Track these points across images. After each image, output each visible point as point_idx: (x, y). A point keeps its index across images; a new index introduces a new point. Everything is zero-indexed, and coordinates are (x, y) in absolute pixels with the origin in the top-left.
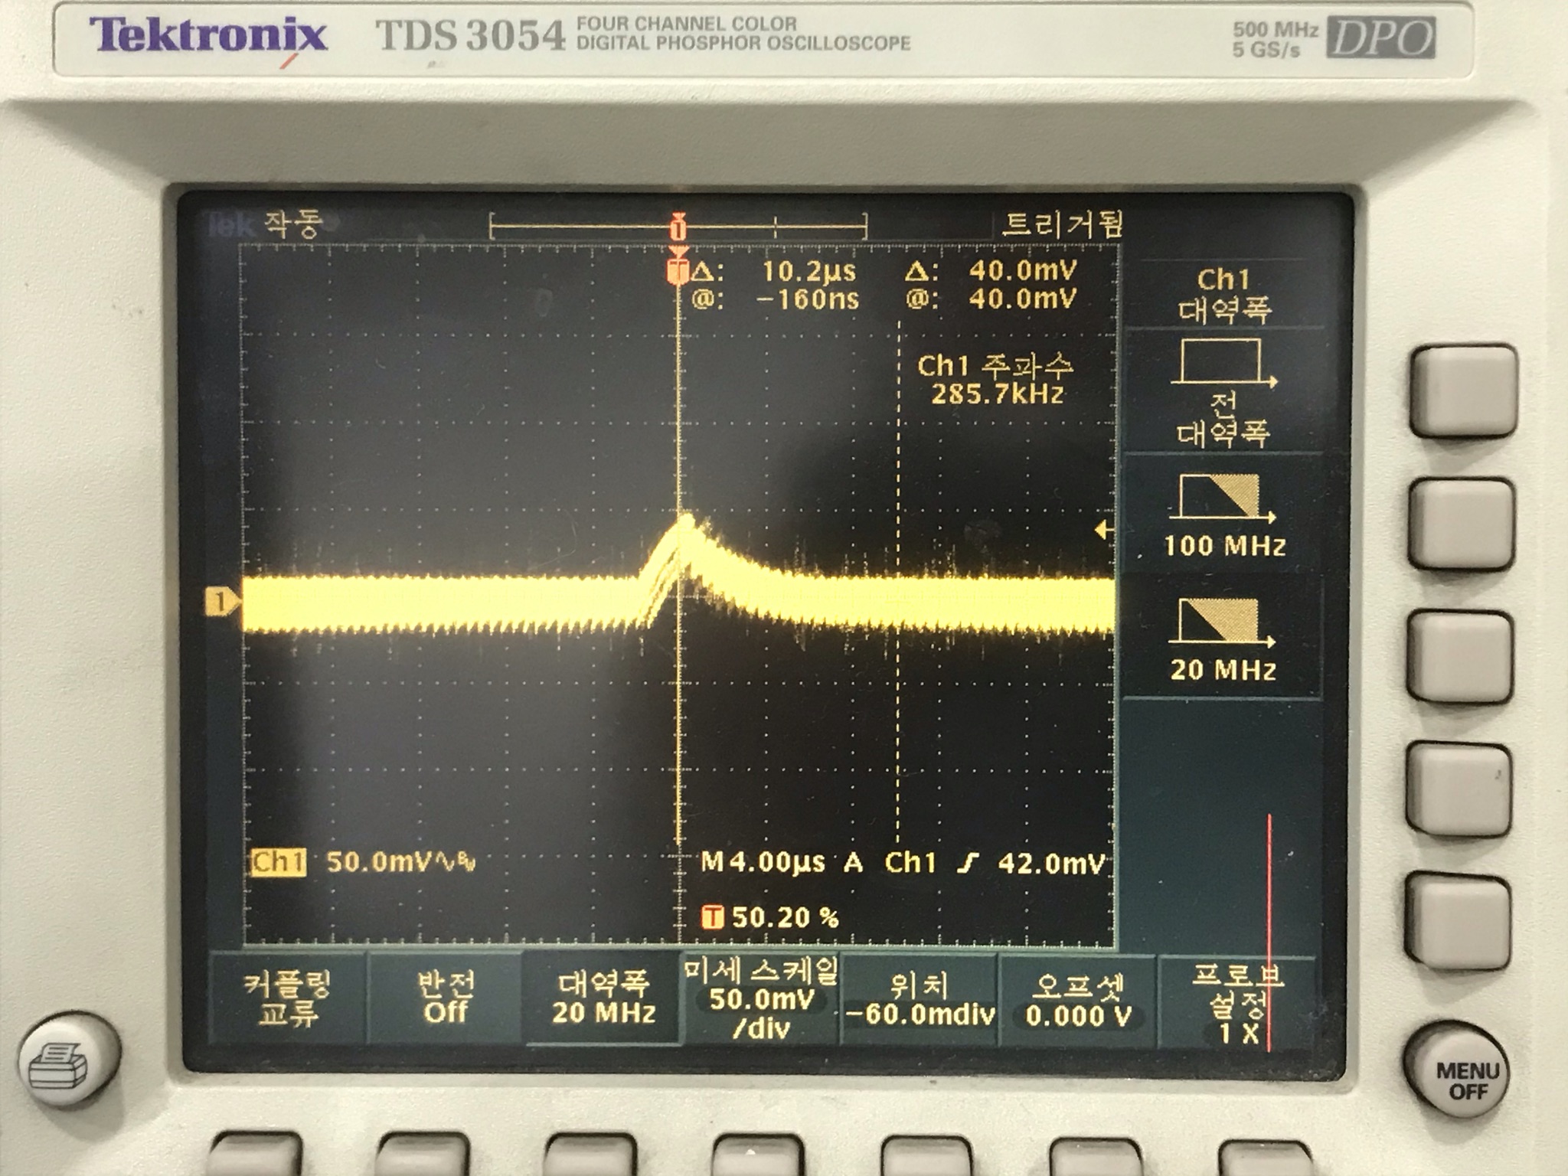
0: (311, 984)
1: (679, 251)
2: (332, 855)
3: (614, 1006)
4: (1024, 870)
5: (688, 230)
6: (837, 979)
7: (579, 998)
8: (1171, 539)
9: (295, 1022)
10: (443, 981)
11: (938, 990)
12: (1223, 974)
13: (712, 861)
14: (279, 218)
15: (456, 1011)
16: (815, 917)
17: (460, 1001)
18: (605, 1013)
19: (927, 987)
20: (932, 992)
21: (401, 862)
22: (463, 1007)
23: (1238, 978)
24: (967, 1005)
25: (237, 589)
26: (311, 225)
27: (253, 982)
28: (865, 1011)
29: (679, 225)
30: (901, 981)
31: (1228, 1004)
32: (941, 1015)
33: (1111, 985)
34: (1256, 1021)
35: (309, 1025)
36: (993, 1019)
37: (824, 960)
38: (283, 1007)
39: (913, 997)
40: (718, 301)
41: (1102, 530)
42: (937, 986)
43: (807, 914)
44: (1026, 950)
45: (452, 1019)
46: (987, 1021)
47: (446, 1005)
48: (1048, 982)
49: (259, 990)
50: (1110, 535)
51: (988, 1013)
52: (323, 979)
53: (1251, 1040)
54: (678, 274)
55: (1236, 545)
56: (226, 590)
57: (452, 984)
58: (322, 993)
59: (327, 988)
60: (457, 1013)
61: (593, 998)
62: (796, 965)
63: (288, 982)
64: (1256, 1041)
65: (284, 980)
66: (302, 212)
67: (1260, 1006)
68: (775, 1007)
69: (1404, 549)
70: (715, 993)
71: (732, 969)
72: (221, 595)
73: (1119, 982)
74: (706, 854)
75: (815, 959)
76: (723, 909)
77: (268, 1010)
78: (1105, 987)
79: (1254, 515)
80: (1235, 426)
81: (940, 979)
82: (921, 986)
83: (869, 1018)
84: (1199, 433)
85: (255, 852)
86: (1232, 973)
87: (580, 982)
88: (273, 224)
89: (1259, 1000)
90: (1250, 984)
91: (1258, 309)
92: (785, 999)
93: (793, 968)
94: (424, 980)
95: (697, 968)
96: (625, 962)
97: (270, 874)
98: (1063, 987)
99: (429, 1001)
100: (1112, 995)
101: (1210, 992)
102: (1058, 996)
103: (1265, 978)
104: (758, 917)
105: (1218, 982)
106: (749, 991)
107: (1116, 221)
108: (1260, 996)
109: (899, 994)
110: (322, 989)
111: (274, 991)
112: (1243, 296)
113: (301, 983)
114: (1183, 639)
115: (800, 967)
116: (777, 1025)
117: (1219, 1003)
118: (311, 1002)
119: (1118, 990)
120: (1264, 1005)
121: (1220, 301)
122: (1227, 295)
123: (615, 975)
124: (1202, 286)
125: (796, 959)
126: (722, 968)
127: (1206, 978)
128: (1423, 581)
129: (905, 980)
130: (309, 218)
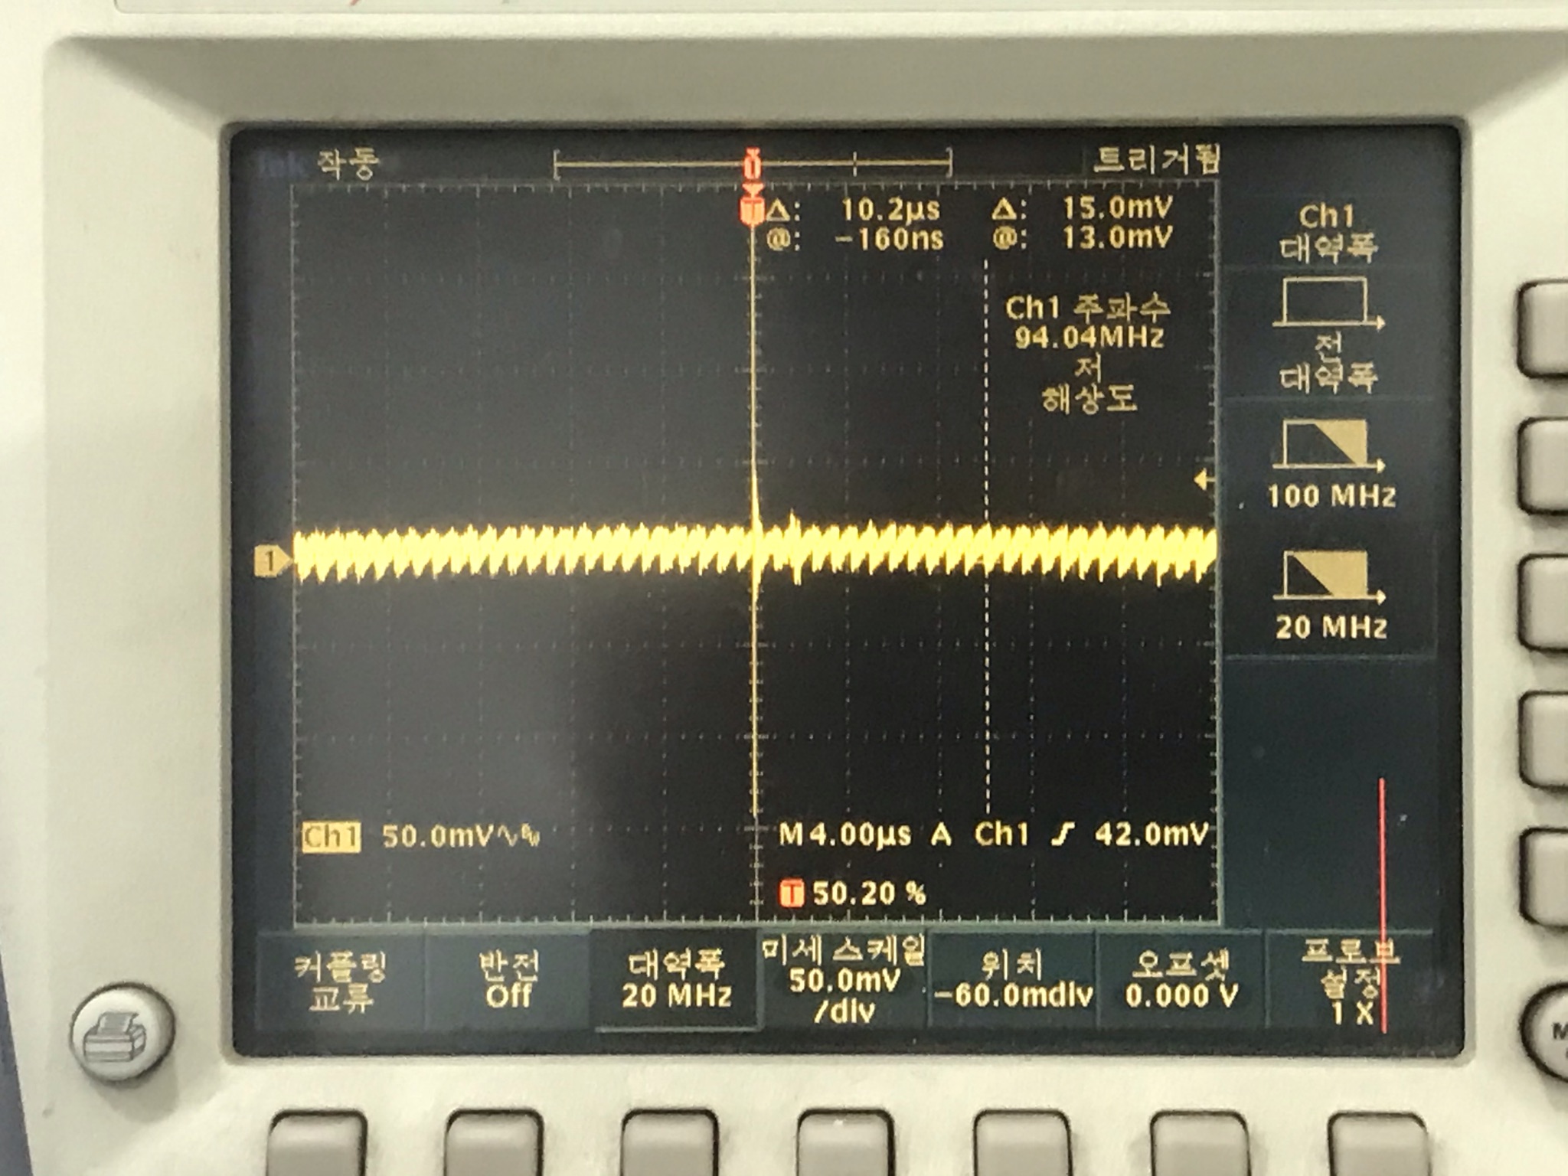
0: (366, 967)
1: (754, 189)
2: (388, 829)
3: (687, 987)
4: (1123, 841)
5: (763, 170)
6: (925, 958)
7: (651, 980)
8: (1274, 489)
9: (349, 1007)
10: (506, 962)
11: (1031, 970)
12: (1335, 949)
13: (791, 834)
14: (334, 158)
15: (521, 993)
16: (901, 892)
17: (523, 984)
18: (678, 995)
19: (1020, 966)
20: (1026, 972)
21: (461, 837)
22: (527, 990)
23: (1350, 955)
24: (1062, 985)
25: (288, 549)
26: (368, 165)
27: (304, 965)
28: (954, 991)
29: (753, 163)
30: (993, 959)
31: (1341, 981)
32: (1035, 995)
33: (1215, 963)
34: (1369, 1000)
35: (363, 1010)
36: (1091, 1000)
37: (910, 938)
38: (336, 991)
39: (1006, 977)
40: (794, 241)
41: (1202, 480)
42: (1030, 965)
43: (892, 888)
44: (1126, 925)
45: (515, 1003)
46: (1085, 1002)
47: (509, 988)
48: (1149, 960)
49: (311, 974)
50: (1210, 485)
51: (1085, 992)
52: (379, 960)
53: (1365, 1021)
54: (752, 213)
55: (1343, 496)
56: (276, 549)
57: (515, 966)
58: (378, 977)
59: (384, 972)
60: (521, 996)
61: (665, 979)
62: (881, 943)
63: (341, 965)
64: (1370, 1021)
65: (336, 963)
66: (358, 151)
67: (1374, 985)
68: (859, 988)
69: (1514, 494)
70: (796, 973)
71: (813, 948)
72: (271, 554)
73: (1224, 959)
74: (784, 827)
75: (901, 938)
76: (803, 884)
77: (321, 994)
78: (1211, 965)
79: (1360, 461)
80: (1341, 369)
81: (1035, 956)
82: (1014, 966)
83: (959, 1000)
84: (1302, 377)
85: (306, 825)
86: (1344, 949)
87: (650, 962)
88: (327, 164)
89: (1374, 978)
90: (1363, 960)
91: (1364, 246)
92: (867, 980)
93: (877, 948)
94: (486, 961)
95: (775, 948)
96: (698, 941)
97: (322, 849)
98: (1165, 964)
99: (492, 984)
100: (1216, 973)
101: (1321, 968)
102: (1159, 974)
103: (1379, 953)
104: (839, 894)
105: (1330, 958)
106: (831, 971)
107: (1213, 156)
108: (1374, 973)
109: (991, 974)
110: (377, 972)
111: (326, 973)
112: (1347, 233)
113: (354, 965)
114: (1289, 593)
115: (885, 945)
116: (861, 1007)
117: (1330, 981)
118: (365, 987)
119: (1223, 966)
120: (1378, 983)
121: (1323, 239)
122: (1331, 233)
123: (688, 955)
124: (1304, 222)
125: (880, 936)
126: (801, 948)
127: (1317, 953)
128: (1535, 526)
129: (997, 960)
130: (365, 158)
